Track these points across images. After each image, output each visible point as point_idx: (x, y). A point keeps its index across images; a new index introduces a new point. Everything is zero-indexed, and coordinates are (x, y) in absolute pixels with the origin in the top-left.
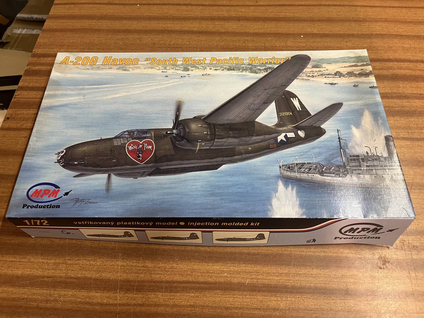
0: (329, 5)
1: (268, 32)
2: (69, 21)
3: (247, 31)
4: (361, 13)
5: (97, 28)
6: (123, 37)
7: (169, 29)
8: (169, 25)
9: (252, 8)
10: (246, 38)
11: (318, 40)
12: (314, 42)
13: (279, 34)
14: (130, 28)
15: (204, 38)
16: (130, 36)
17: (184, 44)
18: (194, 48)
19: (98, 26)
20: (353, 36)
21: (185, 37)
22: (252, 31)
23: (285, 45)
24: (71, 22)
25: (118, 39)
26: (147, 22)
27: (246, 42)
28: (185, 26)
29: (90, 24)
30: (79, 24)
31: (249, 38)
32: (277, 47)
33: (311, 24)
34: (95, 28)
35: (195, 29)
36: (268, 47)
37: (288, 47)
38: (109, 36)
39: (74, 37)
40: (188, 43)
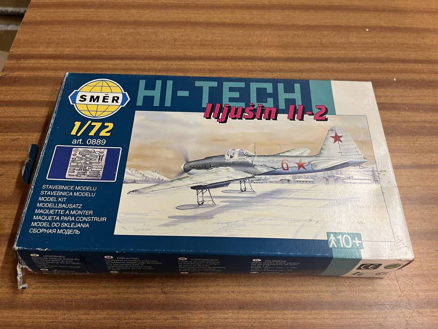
1: (323, 24)
2: (57, 11)
3: (295, 23)
5: (96, 19)
6: (131, 30)
7: (192, 20)
8: (193, 16)
10: (296, 32)
11: (389, 34)
12: (384, 37)
13: (337, 26)
14: (141, 20)
15: (240, 32)
16: (142, 30)
17: (215, 40)
18: (228, 45)
19: (98, 17)
21: (216, 31)
22: (301, 23)
23: (347, 42)
24: (60, 12)
25: (126, 34)
26: (163, 11)
27: (297, 37)
28: (214, 17)
29: (86, 15)
30: (71, 14)
31: (300, 32)
32: (337, 43)
34: (93, 19)
35: (227, 21)
36: (325, 44)
37: (351, 43)
38: (113, 30)
39: (65, 32)
40: (220, 38)
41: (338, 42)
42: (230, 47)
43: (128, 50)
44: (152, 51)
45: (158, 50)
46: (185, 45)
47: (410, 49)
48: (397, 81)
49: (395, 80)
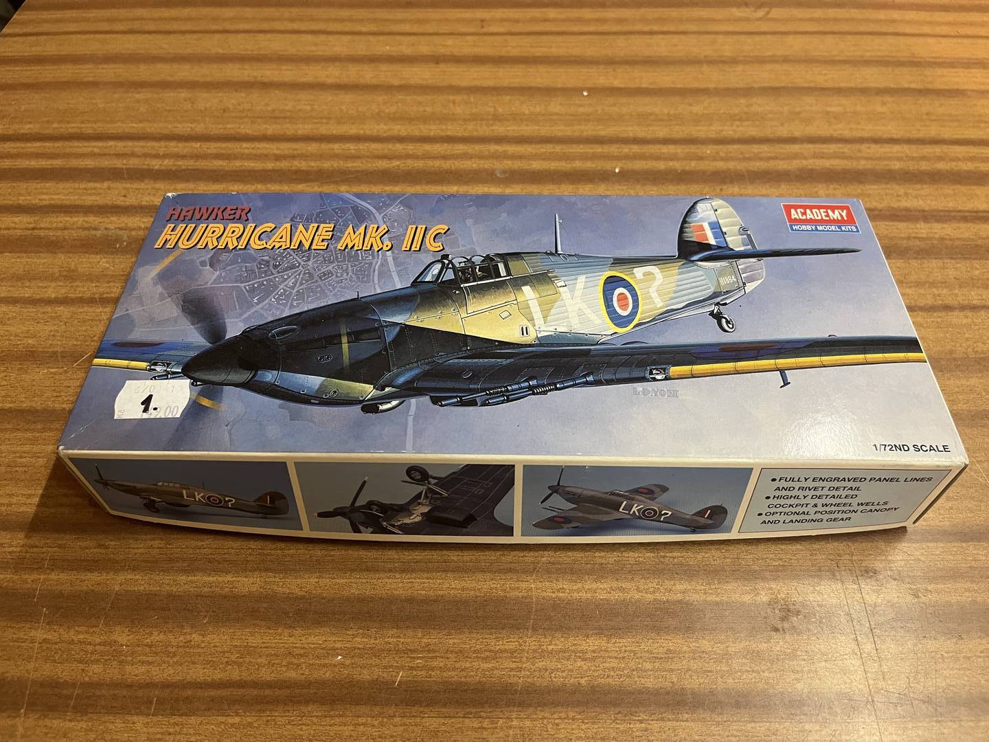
0: (651, 33)
1: (505, 85)
3: (454, 84)
4: (727, 47)
5: (91, 79)
6: (149, 95)
7: (265, 80)
8: (268, 73)
9: (470, 38)
10: (451, 98)
11: (623, 100)
12: (614, 105)
13: (530, 88)
14: (170, 79)
15: (348, 97)
16: (169, 95)
17: (300, 110)
18: (322, 118)
19: (95, 76)
20: (705, 92)
21: (304, 96)
22: (465, 84)
23: (544, 112)
25: (138, 101)
26: (215, 66)
27: (451, 105)
28: (307, 74)
29: (77, 73)
30: (50, 73)
31: (458, 98)
32: (524, 114)
33: (608, 70)
34: (85, 80)
35: (329, 81)
36: (503, 115)
37: (550, 115)
38: (116, 96)
39: (33, 100)
40: (308, 108)
41: (527, 112)
42: (324, 121)
43: (135, 125)
44: (177, 127)
45: (191, 125)
46: (243, 118)
47: (660, 123)
48: (620, 172)
49: (617, 170)
